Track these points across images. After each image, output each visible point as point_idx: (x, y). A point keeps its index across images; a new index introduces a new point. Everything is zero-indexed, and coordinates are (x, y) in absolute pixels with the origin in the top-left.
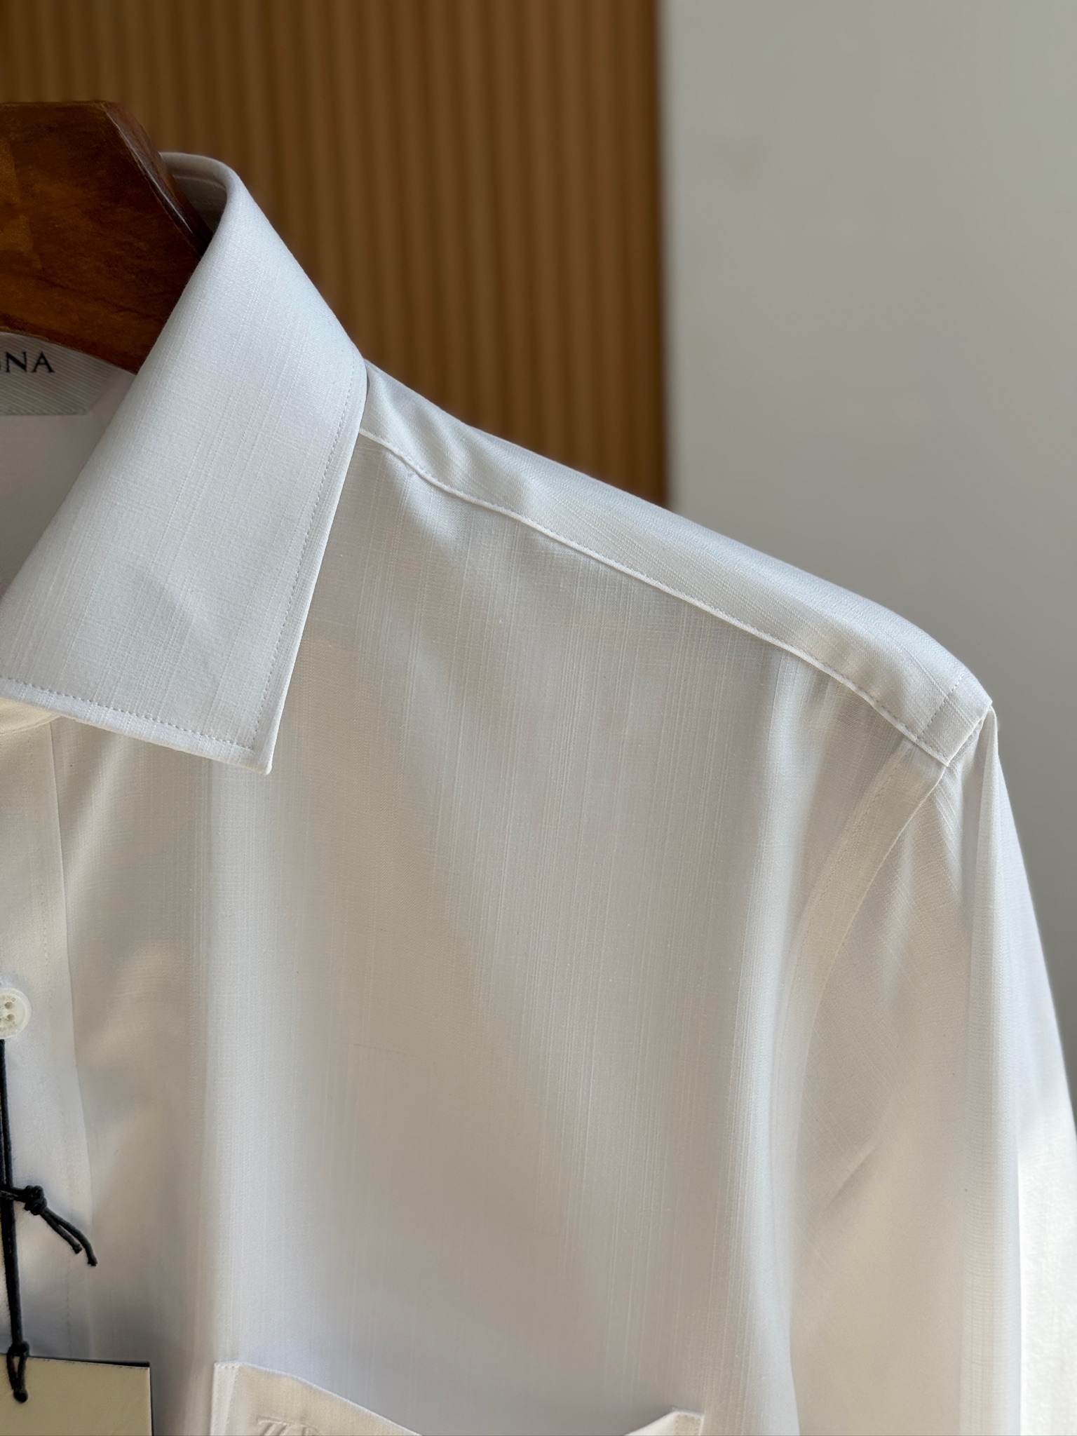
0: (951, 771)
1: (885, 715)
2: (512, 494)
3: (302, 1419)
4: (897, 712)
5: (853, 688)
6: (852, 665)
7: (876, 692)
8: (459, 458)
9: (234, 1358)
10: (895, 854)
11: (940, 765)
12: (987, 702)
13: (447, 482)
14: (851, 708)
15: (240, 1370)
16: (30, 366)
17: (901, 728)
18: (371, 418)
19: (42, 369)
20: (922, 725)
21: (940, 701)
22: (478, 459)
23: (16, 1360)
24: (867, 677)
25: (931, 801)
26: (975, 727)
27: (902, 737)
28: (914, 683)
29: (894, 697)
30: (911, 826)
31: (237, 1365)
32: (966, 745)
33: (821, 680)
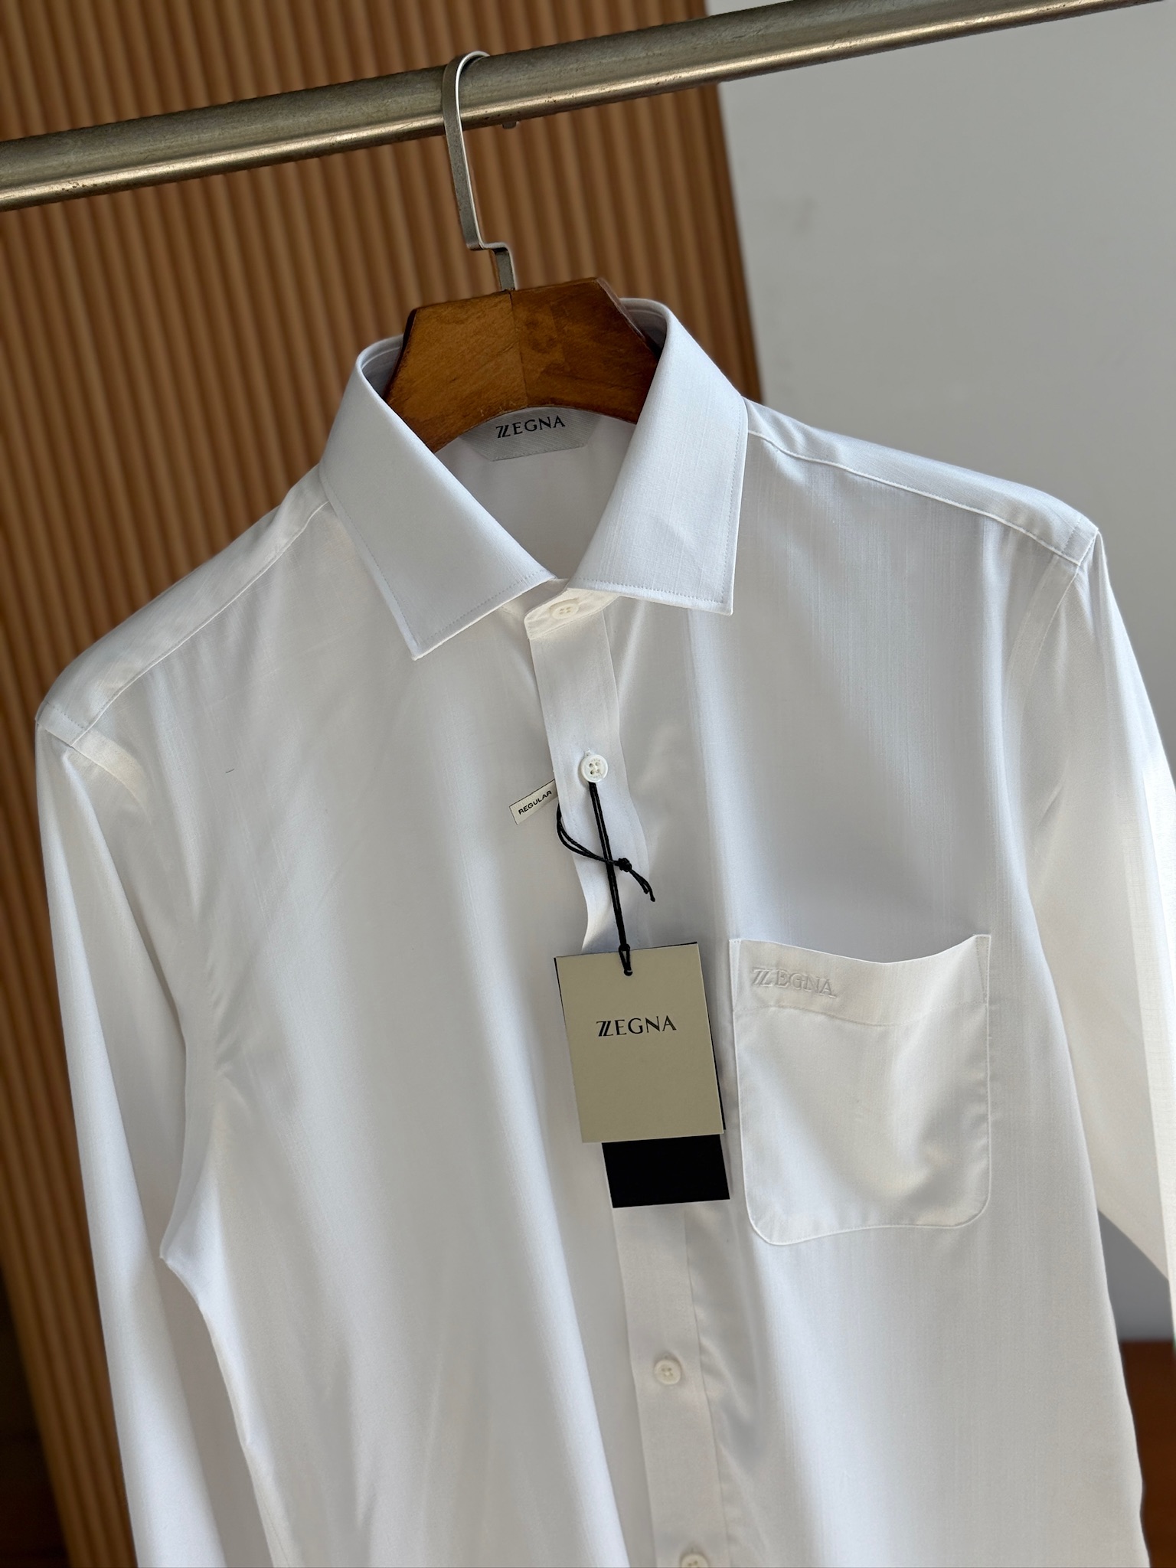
0: (1081, 568)
1: (1043, 543)
2: (831, 454)
3: (777, 965)
4: (1050, 543)
5: (1023, 531)
6: (1021, 520)
7: (1036, 531)
8: (799, 438)
9: (738, 936)
10: (1057, 619)
11: (1075, 565)
12: (1096, 530)
13: (796, 452)
14: (1024, 542)
15: (742, 942)
16: (552, 425)
17: (1053, 549)
18: (752, 425)
19: (559, 425)
20: (1063, 546)
21: (1071, 531)
22: (808, 437)
23: (625, 953)
24: (1029, 527)
25: (1073, 585)
26: (1092, 542)
27: (1053, 553)
28: (1056, 524)
29: (1046, 533)
30: (1063, 602)
31: (740, 940)
32: (1087, 553)
33: (1006, 529)
